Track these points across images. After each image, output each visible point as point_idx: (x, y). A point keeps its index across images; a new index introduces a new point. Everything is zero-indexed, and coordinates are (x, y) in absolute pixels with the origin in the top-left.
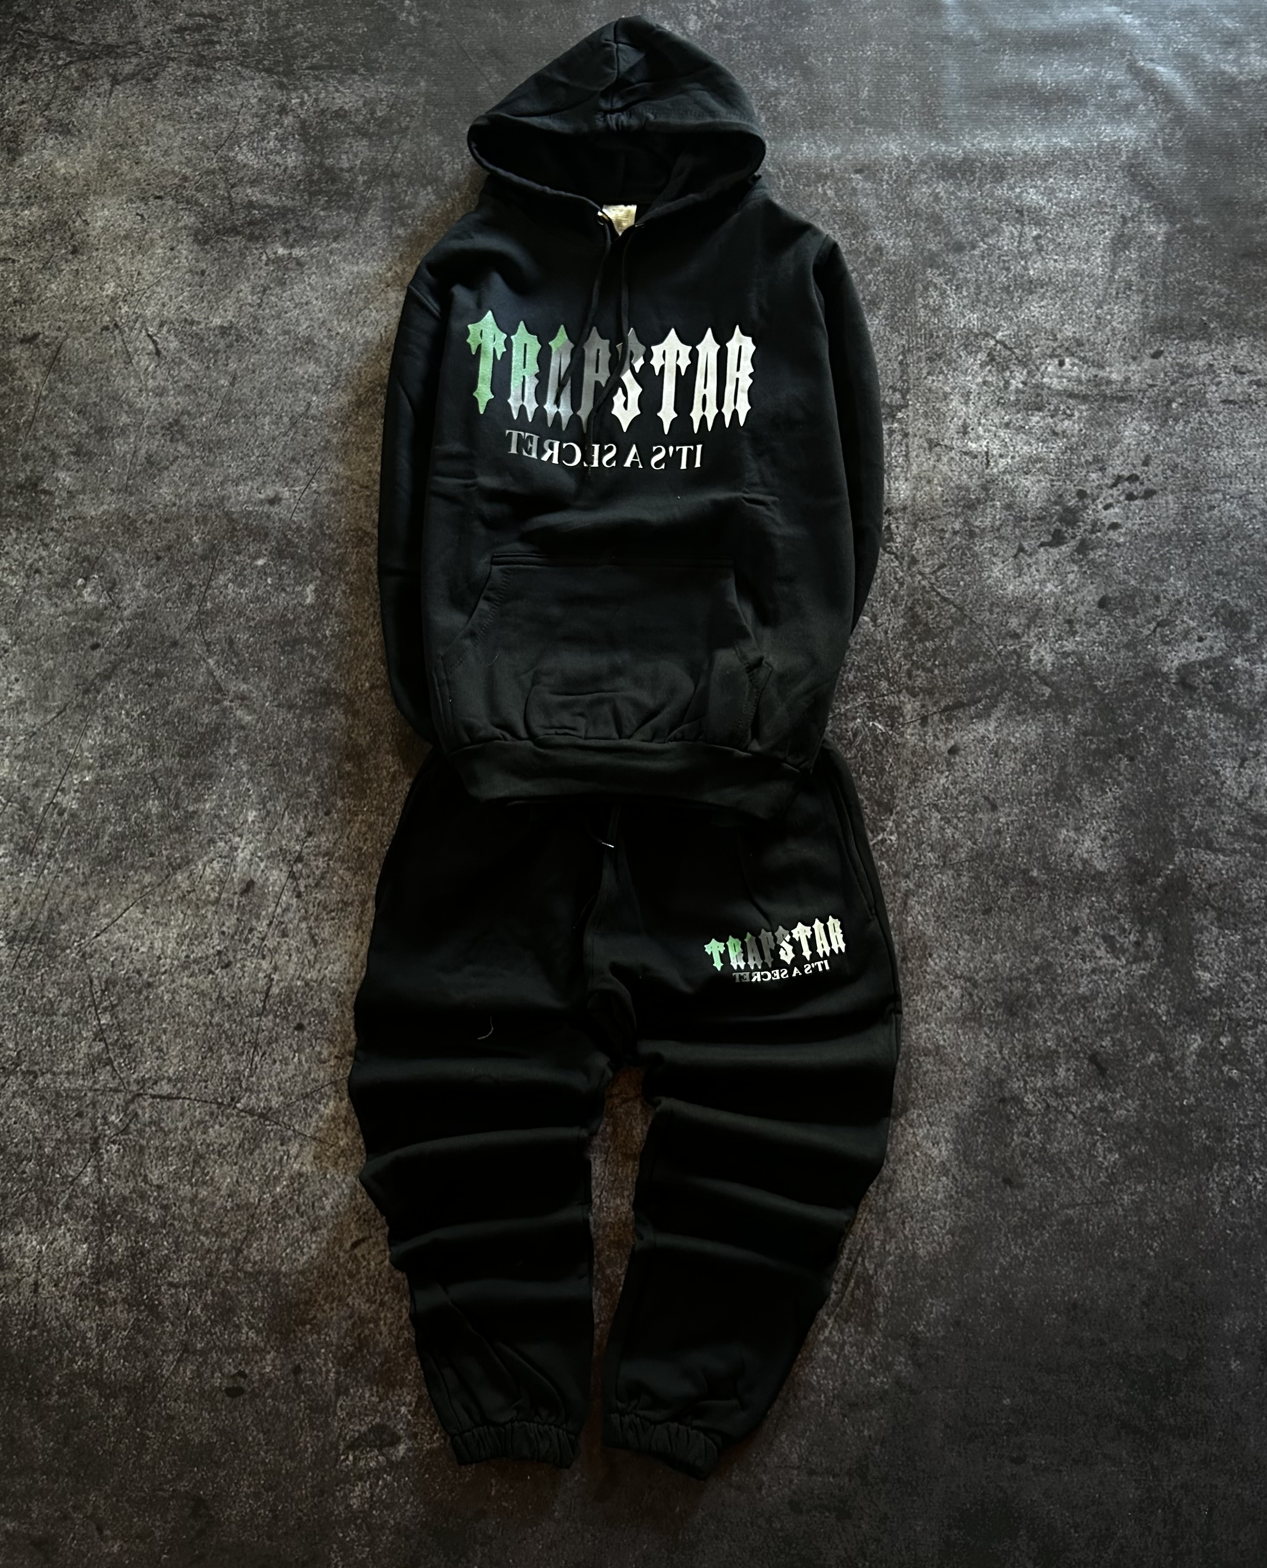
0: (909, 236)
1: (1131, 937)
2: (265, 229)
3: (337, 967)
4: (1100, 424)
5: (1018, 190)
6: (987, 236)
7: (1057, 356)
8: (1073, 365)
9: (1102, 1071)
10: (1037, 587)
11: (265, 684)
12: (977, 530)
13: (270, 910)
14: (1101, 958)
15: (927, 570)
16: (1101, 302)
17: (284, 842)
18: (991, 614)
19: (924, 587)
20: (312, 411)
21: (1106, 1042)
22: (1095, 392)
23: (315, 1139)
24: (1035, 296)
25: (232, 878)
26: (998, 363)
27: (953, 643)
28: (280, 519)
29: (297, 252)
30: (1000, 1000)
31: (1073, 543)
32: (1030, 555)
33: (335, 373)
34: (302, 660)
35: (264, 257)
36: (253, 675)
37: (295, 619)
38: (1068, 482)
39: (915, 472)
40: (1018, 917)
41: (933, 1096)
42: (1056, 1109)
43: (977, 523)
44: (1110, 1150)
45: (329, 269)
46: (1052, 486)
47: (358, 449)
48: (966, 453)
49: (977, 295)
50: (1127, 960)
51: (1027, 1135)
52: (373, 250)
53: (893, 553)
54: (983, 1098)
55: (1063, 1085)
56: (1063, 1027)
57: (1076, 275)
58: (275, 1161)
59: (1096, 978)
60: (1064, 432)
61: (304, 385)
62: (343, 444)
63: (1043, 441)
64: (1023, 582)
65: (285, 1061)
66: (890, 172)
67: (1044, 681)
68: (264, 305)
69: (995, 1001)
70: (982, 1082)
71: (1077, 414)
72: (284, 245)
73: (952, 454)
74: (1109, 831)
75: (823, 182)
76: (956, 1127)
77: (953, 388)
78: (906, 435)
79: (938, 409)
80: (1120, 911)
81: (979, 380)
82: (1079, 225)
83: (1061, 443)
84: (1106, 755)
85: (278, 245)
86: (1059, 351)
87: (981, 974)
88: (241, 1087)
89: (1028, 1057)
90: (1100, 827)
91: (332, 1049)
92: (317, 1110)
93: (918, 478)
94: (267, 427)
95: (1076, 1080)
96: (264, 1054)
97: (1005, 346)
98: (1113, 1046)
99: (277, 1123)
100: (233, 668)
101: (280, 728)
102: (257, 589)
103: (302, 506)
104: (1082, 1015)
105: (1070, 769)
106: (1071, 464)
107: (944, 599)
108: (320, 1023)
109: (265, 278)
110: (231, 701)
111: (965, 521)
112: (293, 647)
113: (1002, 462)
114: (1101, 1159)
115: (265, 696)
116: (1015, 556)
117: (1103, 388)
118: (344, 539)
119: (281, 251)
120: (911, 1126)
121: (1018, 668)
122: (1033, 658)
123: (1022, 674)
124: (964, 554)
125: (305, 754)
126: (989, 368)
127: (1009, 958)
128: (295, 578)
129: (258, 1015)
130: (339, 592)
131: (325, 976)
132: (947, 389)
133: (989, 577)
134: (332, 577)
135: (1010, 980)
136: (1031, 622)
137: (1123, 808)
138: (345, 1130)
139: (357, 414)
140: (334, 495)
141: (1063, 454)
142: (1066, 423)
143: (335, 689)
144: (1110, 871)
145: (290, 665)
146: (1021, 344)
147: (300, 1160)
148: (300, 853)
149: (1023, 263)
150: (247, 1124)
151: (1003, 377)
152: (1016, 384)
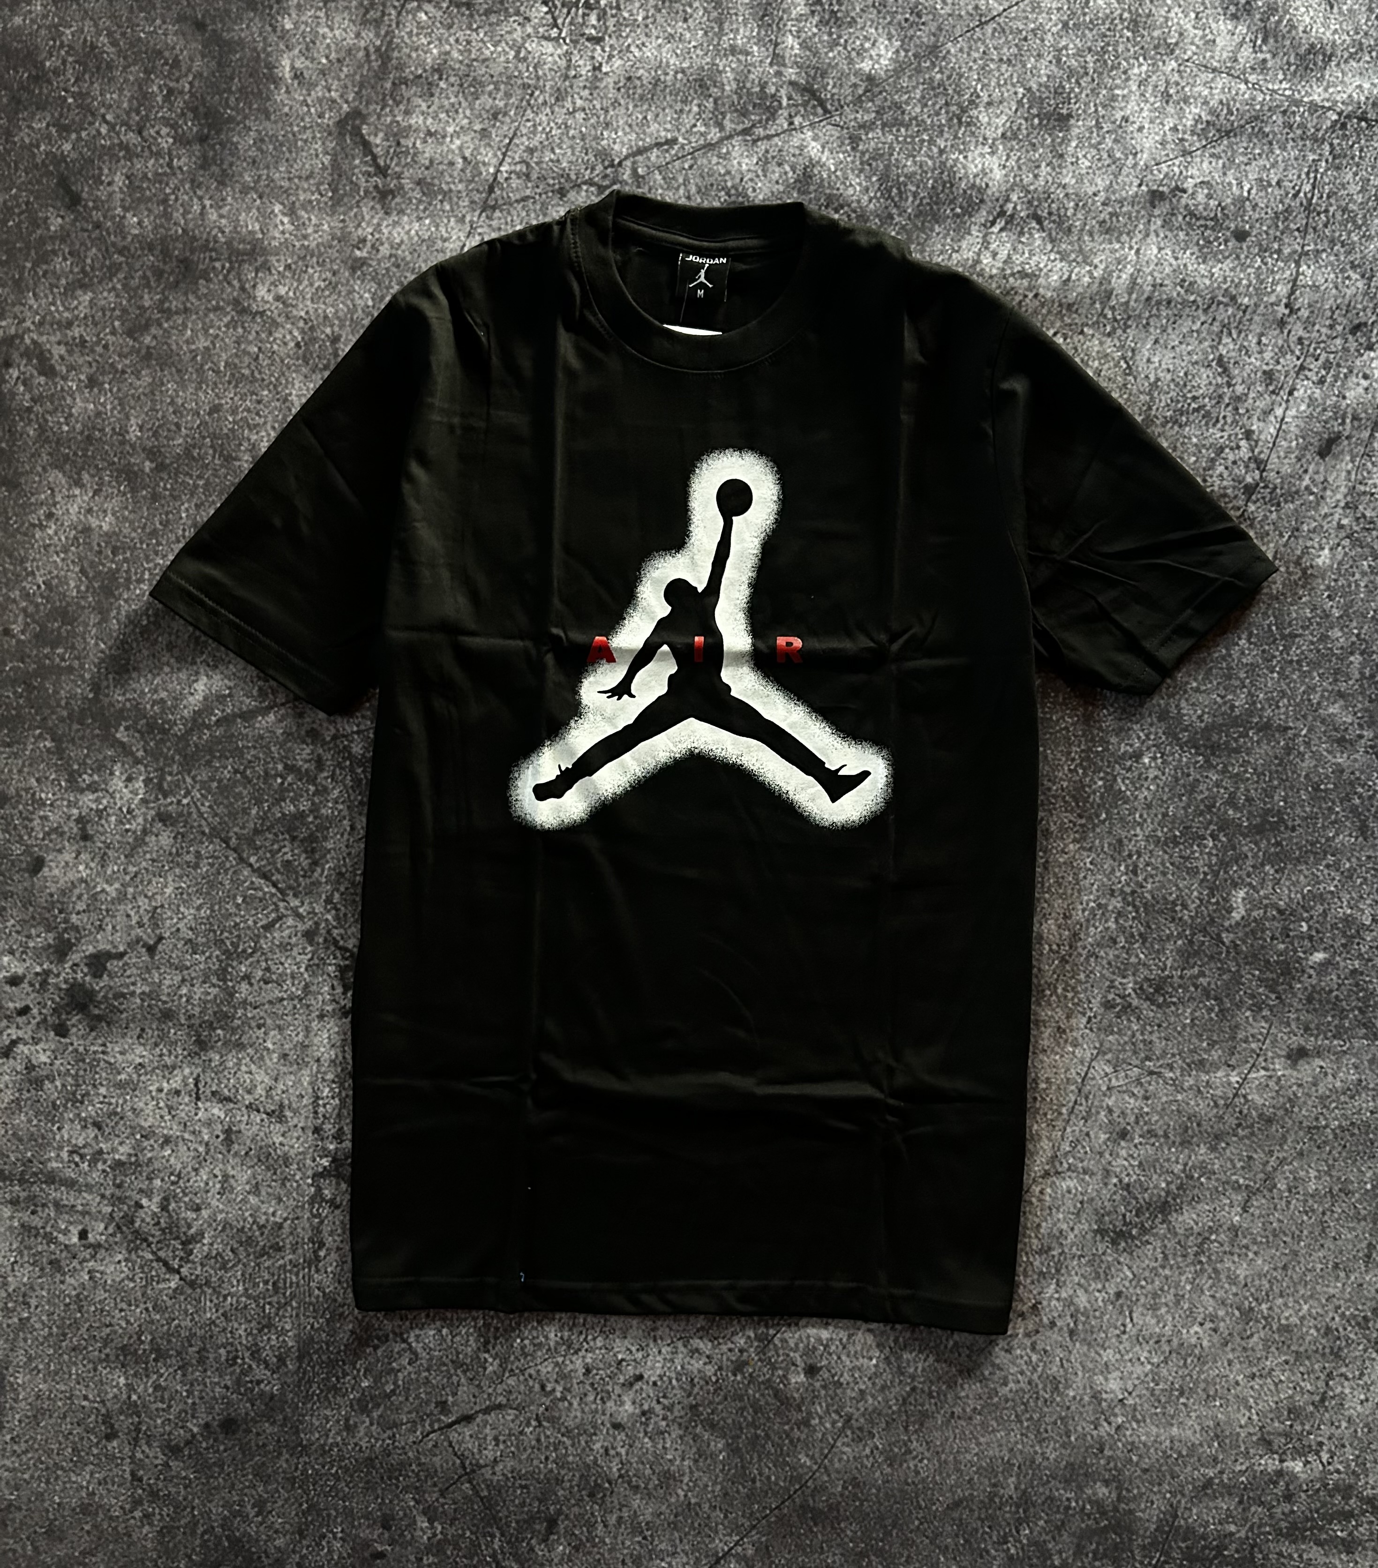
0: (304, 1448)
1: (16, 374)
2: (1324, 1504)
3: (1186, 325)
4: (32, 1137)
5: (138, 1514)
6: (188, 1443)
7: (90, 1246)
8: (66, 1232)
9: (64, 183)
10: (131, 890)
11: (1308, 763)
12: (215, 981)
13: (1292, 412)
14: (59, 343)
15: (290, 922)
16: (22, 1330)
17: (1274, 516)
18: (198, 852)
19: (295, 896)
20: (1239, 1198)
21: (55, 224)
22: (35, 1188)
23: (1214, 70)
24: (118, 1342)
25: (1352, 461)
26: (177, 1238)
27: (254, 812)
28: (1288, 1024)
29: (1270, 1463)
30: (202, 282)
31: (75, 957)
32: (138, 940)
33: (1204, 1260)
34: (1249, 800)
35: (1325, 1457)
36: (1327, 777)
37: (1263, 865)
38: (81, 1049)
39: (306, 1072)
40: (172, 403)
41: (300, 143)
42: (129, 128)
43: (214, 991)
44: (56, 72)
45: (1218, 1434)
46: (104, 1045)
47: (1166, 1136)
48: (228, 1099)
49: (204, 1349)
50: (22, 339)
51: (171, 91)
52: (1146, 1463)
53: (341, 948)
54: (229, 140)
55: (118, 161)
56: (114, 244)
57: (56, 1373)
58: (1275, 37)
59: (66, 314)
60: (85, 1127)
61: (1255, 1242)
62: (1189, 1142)
63: (116, 1114)
64: (150, 898)
65: (1263, 184)
66: (330, 1552)
67: (125, 750)
68: (1323, 1377)
69: (208, 280)
70: (231, 164)
71: (65, 1155)
72: (1294, 1476)
73: (248, 1099)
74: (42, 527)
75: (435, 1540)
76: (269, 99)
77: (244, 1201)
78: (317, 1130)
79: (268, 1169)
80: (29, 410)
81: (205, 1213)
82: (49, 1453)
83: (89, 1110)
84: (42, 638)
85: (1303, 1476)
86: (87, 1254)
87: (229, 318)
88: (1331, 145)
89: (165, 201)
90: (56, 533)
91: (1191, 202)
92: (1212, 112)
93: (301, 1063)
94: (1313, 1174)
95: (100, 169)
96: (1295, 196)
97: (166, 1264)
98: (47, 218)
99: (1274, 91)
100: (1360, 790)
101: (1283, 694)
102: (1325, 913)
103: (1254, 1046)
104: (89, 261)
105: (94, 619)
106: (76, 1077)
107: (265, 876)
108: (1210, 242)
109: (1322, 1422)
110: (1361, 737)
111: (232, 995)
112: (1265, 821)
113: (176, 1082)
114: (70, 59)
115: (1307, 744)
116: (160, 939)
117: (23, 1195)
118: (1186, 990)
119: (1297, 1466)
120: (334, 101)
121: (162, 769)
122: (139, 784)
123: (157, 760)
124: (235, 946)
125: (1243, 653)
126: (193, 1231)
127: (187, 342)
128: (1263, 932)
129: (1307, 254)
130: (1192, 907)
131: (1205, 311)
132: (253, 1199)
133: (199, 908)
134: (1205, 932)
135: (186, 310)
136: (140, 841)
137: (22, 561)
138: (1167, 82)
139: (1168, 1193)
140: (1202, 1062)
141: (87, 1094)
142: (81, 1142)
143: (1198, 754)
144: (44, 468)
145: (1268, 793)
146: (141, 1267)
147: (1237, 39)
148: (1248, 501)
149: (134, 1397)
150: (1320, 90)
151: (170, 1216)
152: (151, 1205)
